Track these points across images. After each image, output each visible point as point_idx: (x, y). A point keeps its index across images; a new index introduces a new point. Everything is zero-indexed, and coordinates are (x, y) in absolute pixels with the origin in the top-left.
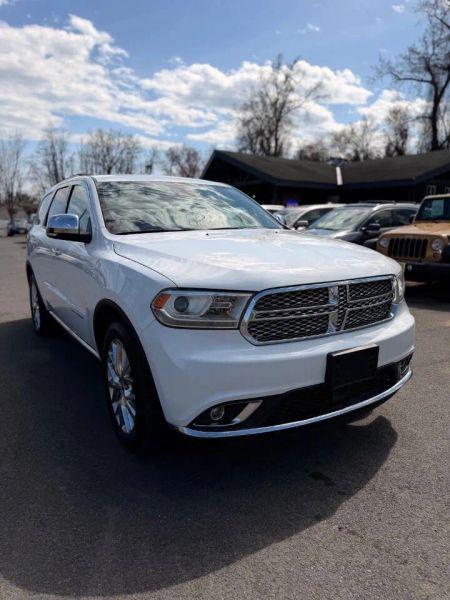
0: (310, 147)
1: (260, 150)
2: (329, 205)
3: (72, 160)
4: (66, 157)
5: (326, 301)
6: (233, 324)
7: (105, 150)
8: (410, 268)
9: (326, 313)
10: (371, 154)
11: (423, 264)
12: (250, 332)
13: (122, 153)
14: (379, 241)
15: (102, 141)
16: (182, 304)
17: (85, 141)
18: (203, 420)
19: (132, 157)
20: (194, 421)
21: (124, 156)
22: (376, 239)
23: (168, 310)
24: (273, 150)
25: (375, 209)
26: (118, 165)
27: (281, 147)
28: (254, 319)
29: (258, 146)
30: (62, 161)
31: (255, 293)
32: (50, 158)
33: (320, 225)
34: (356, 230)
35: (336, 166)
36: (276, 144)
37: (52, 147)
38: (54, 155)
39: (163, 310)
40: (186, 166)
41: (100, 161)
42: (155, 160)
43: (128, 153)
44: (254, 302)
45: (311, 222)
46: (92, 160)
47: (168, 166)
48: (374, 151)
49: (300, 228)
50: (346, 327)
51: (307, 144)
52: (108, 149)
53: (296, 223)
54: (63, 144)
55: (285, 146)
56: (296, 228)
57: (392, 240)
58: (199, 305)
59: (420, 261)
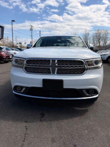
3: (90, 38)
4: (89, 37)
9: (48, 67)
15: (99, 32)
17: (94, 33)
21: (104, 35)
28: (26, 66)
30: (88, 38)
31: (26, 59)
32: (85, 37)
37: (86, 35)
38: (86, 37)
41: (97, 38)
44: (25, 61)
46: (95, 37)
52: (100, 34)
54: (88, 34)
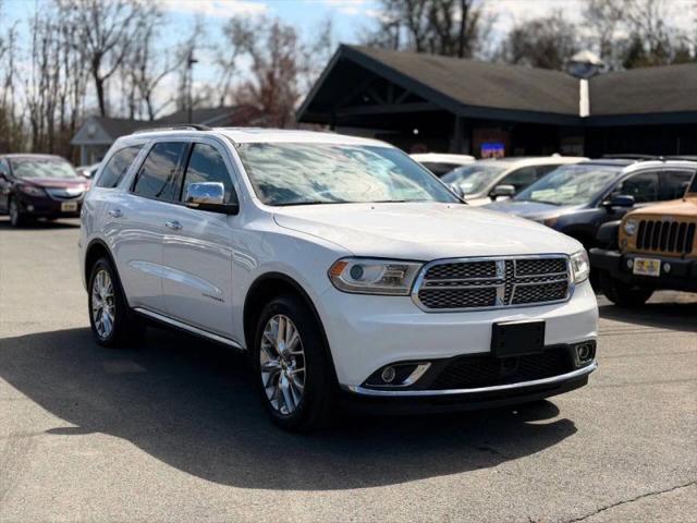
0: (537, 25)
1: (428, 29)
2: (556, 159)
5: (494, 274)
6: (405, 291)
7: (89, 15)
8: (667, 267)
9: (494, 285)
10: (667, 43)
11: (686, 261)
12: (422, 300)
13: (126, 23)
14: (624, 223)
16: (357, 272)
18: (375, 379)
19: (149, 34)
20: (367, 381)
22: (619, 222)
23: (345, 276)
24: (456, 29)
25: (626, 170)
26: (118, 49)
27: (473, 23)
28: (424, 287)
29: (424, 21)
31: (425, 263)
33: (535, 195)
34: (592, 205)
35: (580, 77)
36: (464, 16)
39: (340, 277)
40: (267, 57)
41: (77, 41)
42: (199, 43)
43: (141, 24)
44: (424, 271)
45: (518, 188)
47: (227, 57)
48: (672, 37)
49: (499, 199)
50: (514, 302)
51: (530, 18)
52: (96, 16)
53: (493, 189)
55: (482, 23)
56: (494, 198)
57: (642, 224)
58: (374, 273)
59: (683, 258)
